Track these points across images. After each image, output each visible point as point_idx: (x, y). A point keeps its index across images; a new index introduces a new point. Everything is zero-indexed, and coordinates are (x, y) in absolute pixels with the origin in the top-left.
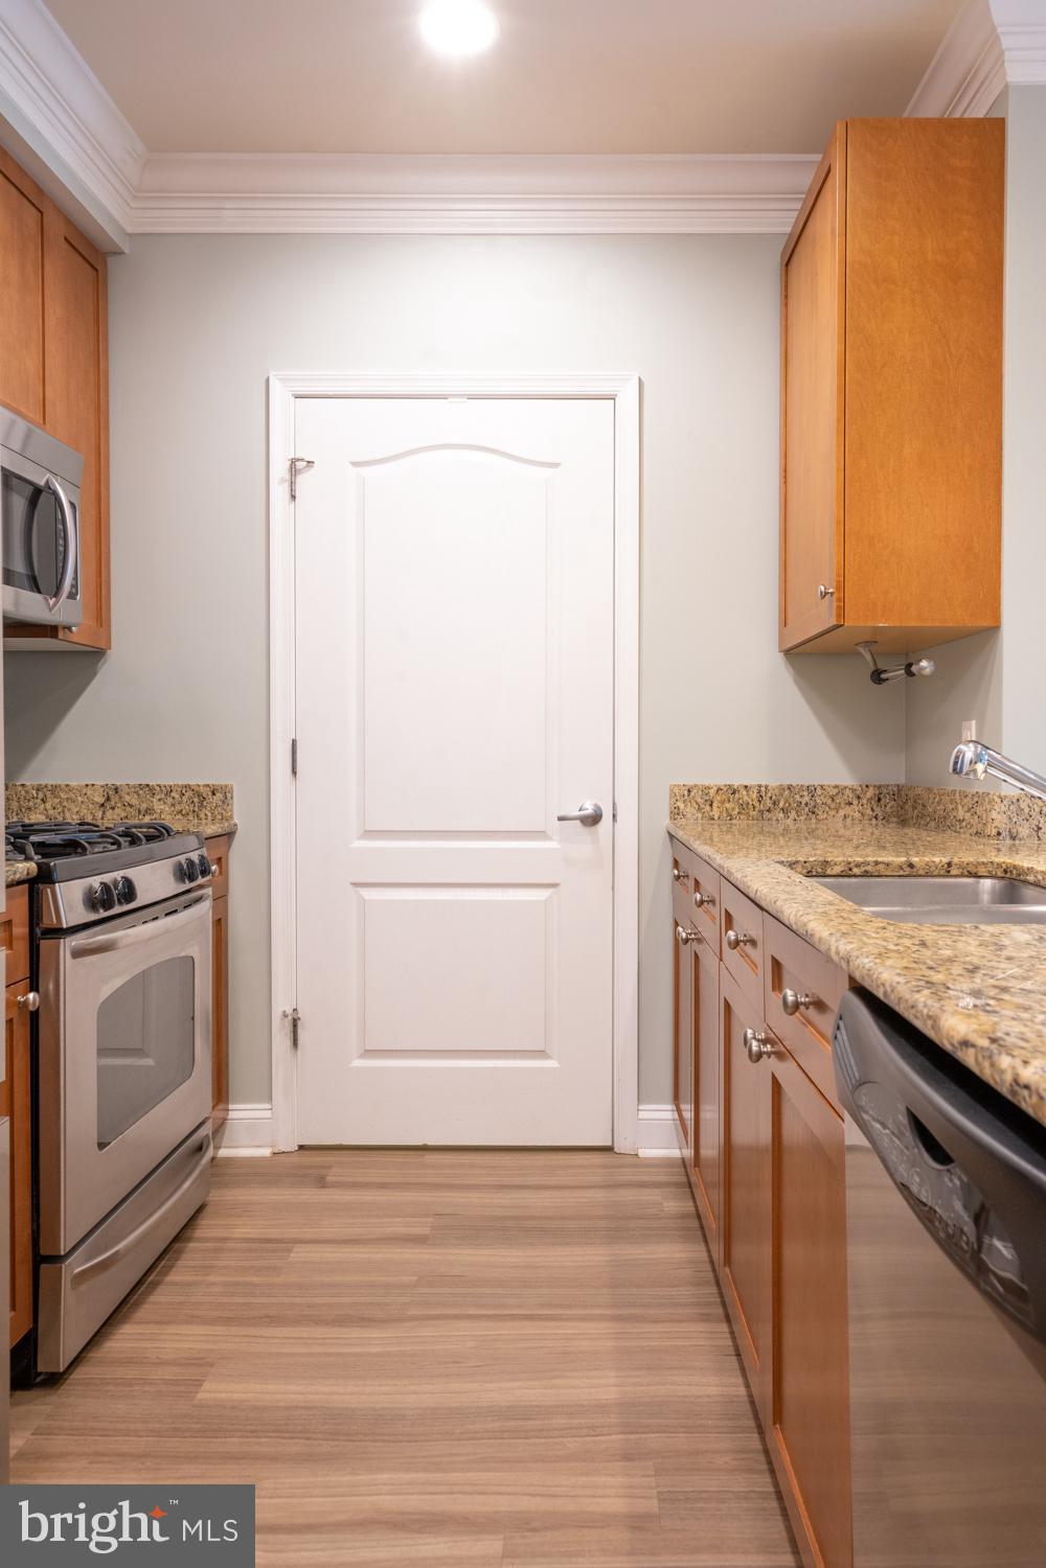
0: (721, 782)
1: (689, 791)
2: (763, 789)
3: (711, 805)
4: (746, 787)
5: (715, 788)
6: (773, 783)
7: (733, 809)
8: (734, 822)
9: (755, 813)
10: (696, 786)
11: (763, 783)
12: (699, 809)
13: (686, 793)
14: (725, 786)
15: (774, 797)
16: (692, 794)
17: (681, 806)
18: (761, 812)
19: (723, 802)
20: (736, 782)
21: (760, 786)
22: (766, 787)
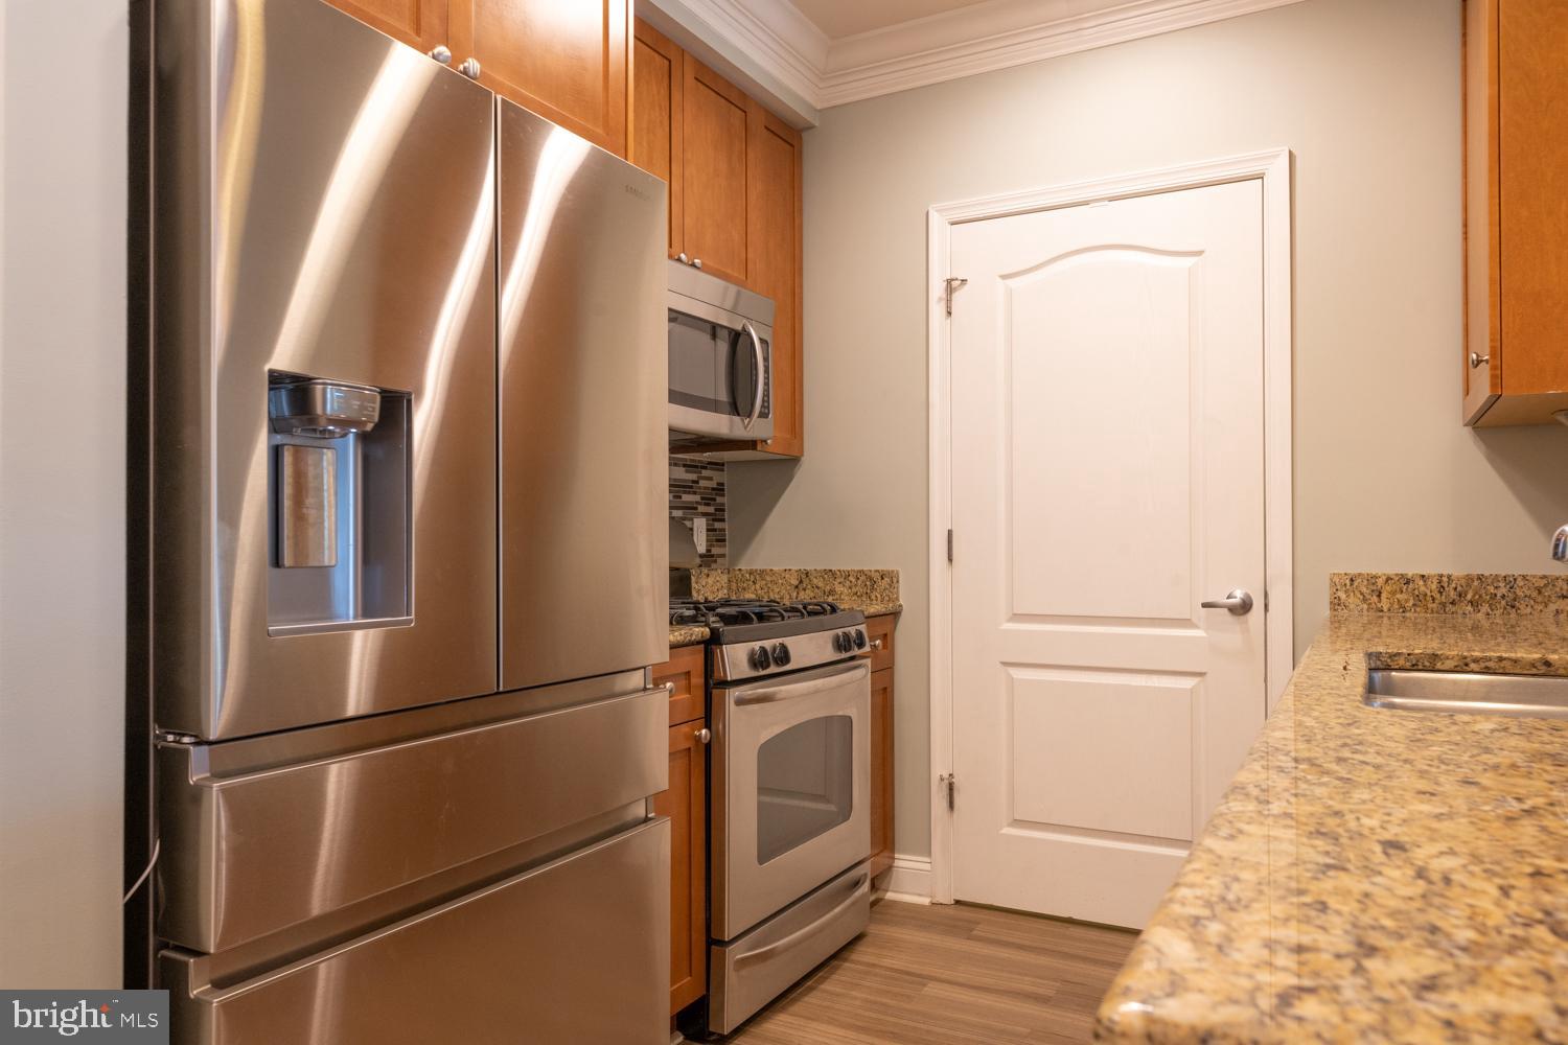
0: (1391, 571)
1: (1352, 580)
2: (1445, 579)
3: (1379, 596)
4: (1423, 576)
5: (1384, 578)
6: (1457, 571)
7: (1407, 601)
8: (1408, 614)
9: (1435, 605)
10: (1360, 574)
11: (1445, 573)
12: (1365, 600)
13: (1348, 582)
14: (1397, 575)
15: (1459, 588)
16: (1356, 584)
17: (1343, 596)
18: (1443, 605)
19: (1393, 593)
20: (1410, 573)
21: (1441, 576)
22: (1449, 577)
